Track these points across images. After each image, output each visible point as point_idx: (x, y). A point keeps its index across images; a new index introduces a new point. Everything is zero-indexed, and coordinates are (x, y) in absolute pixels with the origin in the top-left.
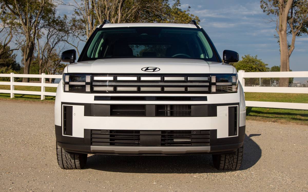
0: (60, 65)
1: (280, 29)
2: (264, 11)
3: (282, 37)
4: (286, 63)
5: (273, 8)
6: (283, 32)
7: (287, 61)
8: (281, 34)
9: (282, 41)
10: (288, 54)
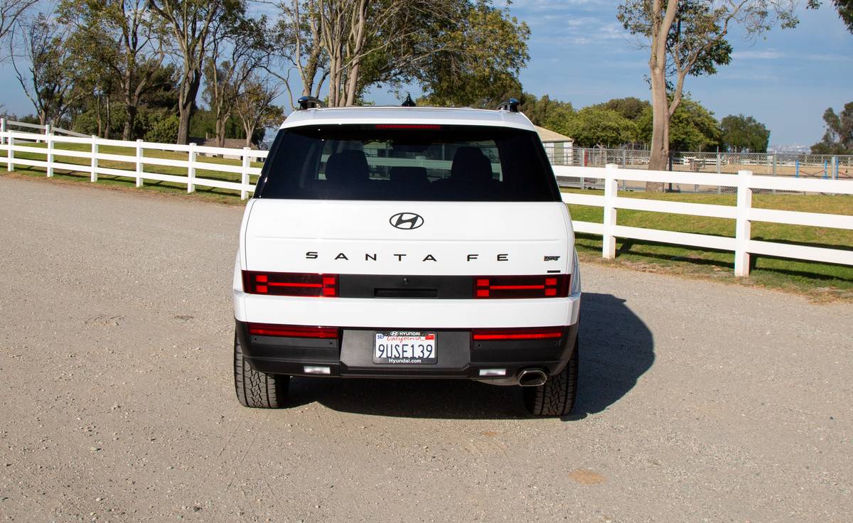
0: (267, 110)
1: (653, 64)
2: (626, 26)
3: (655, 79)
4: (663, 131)
5: (642, 21)
6: (658, 71)
7: (664, 126)
8: (654, 74)
9: (656, 88)
10: (666, 114)
